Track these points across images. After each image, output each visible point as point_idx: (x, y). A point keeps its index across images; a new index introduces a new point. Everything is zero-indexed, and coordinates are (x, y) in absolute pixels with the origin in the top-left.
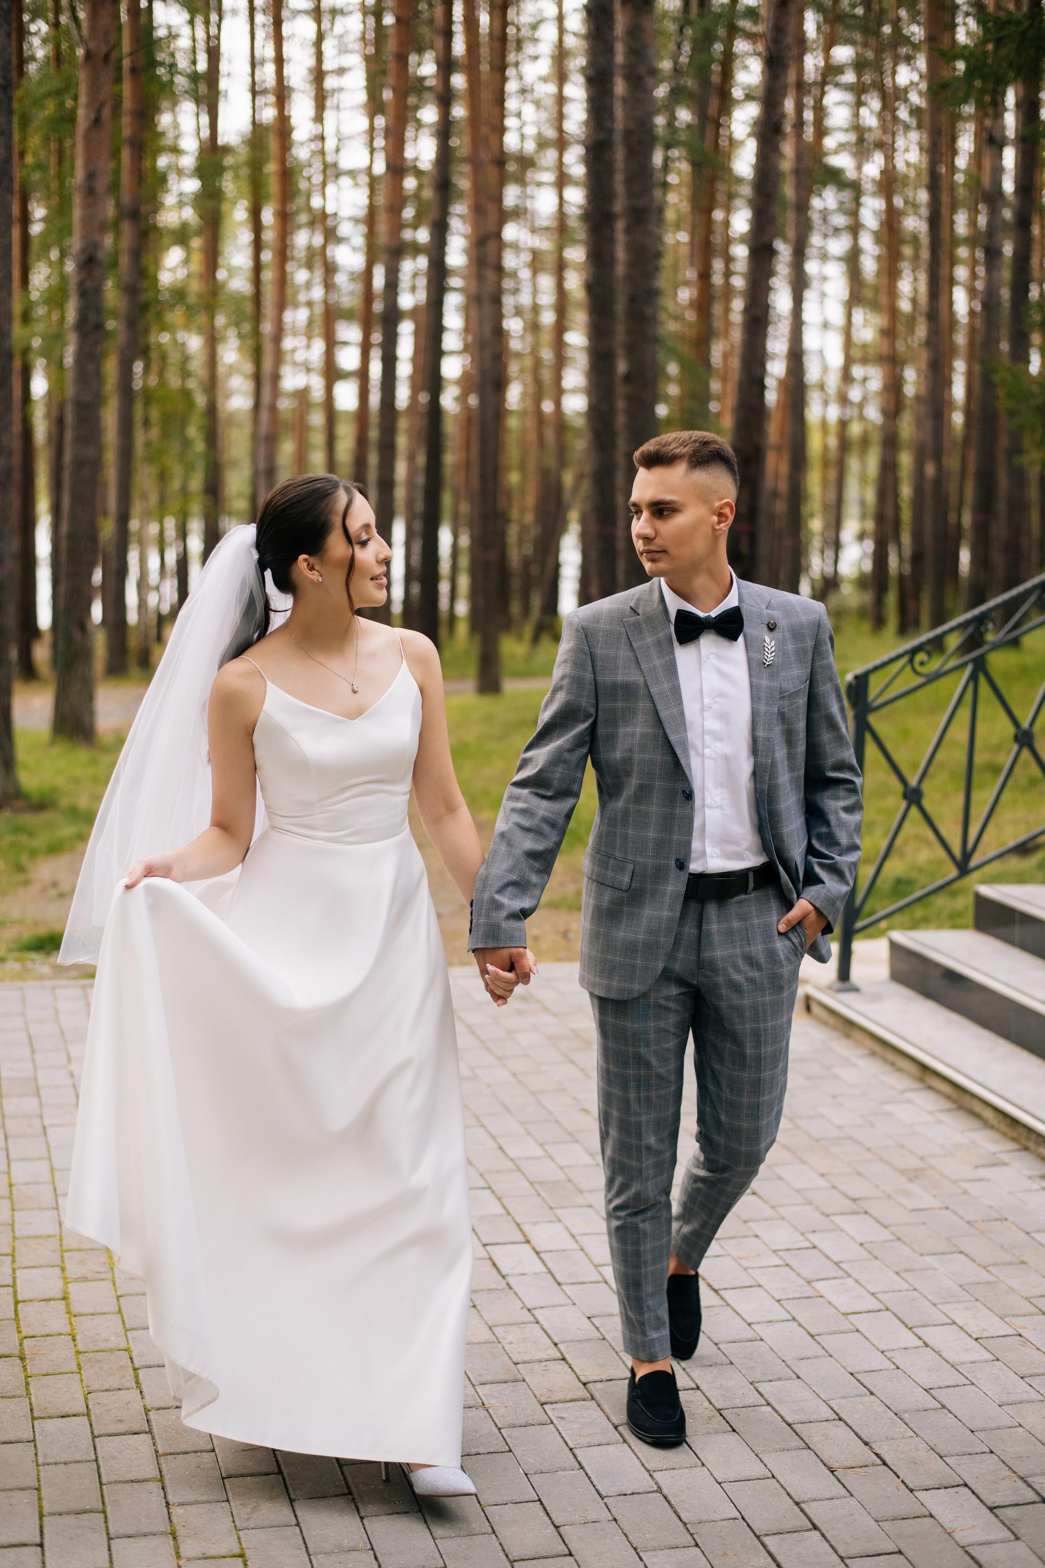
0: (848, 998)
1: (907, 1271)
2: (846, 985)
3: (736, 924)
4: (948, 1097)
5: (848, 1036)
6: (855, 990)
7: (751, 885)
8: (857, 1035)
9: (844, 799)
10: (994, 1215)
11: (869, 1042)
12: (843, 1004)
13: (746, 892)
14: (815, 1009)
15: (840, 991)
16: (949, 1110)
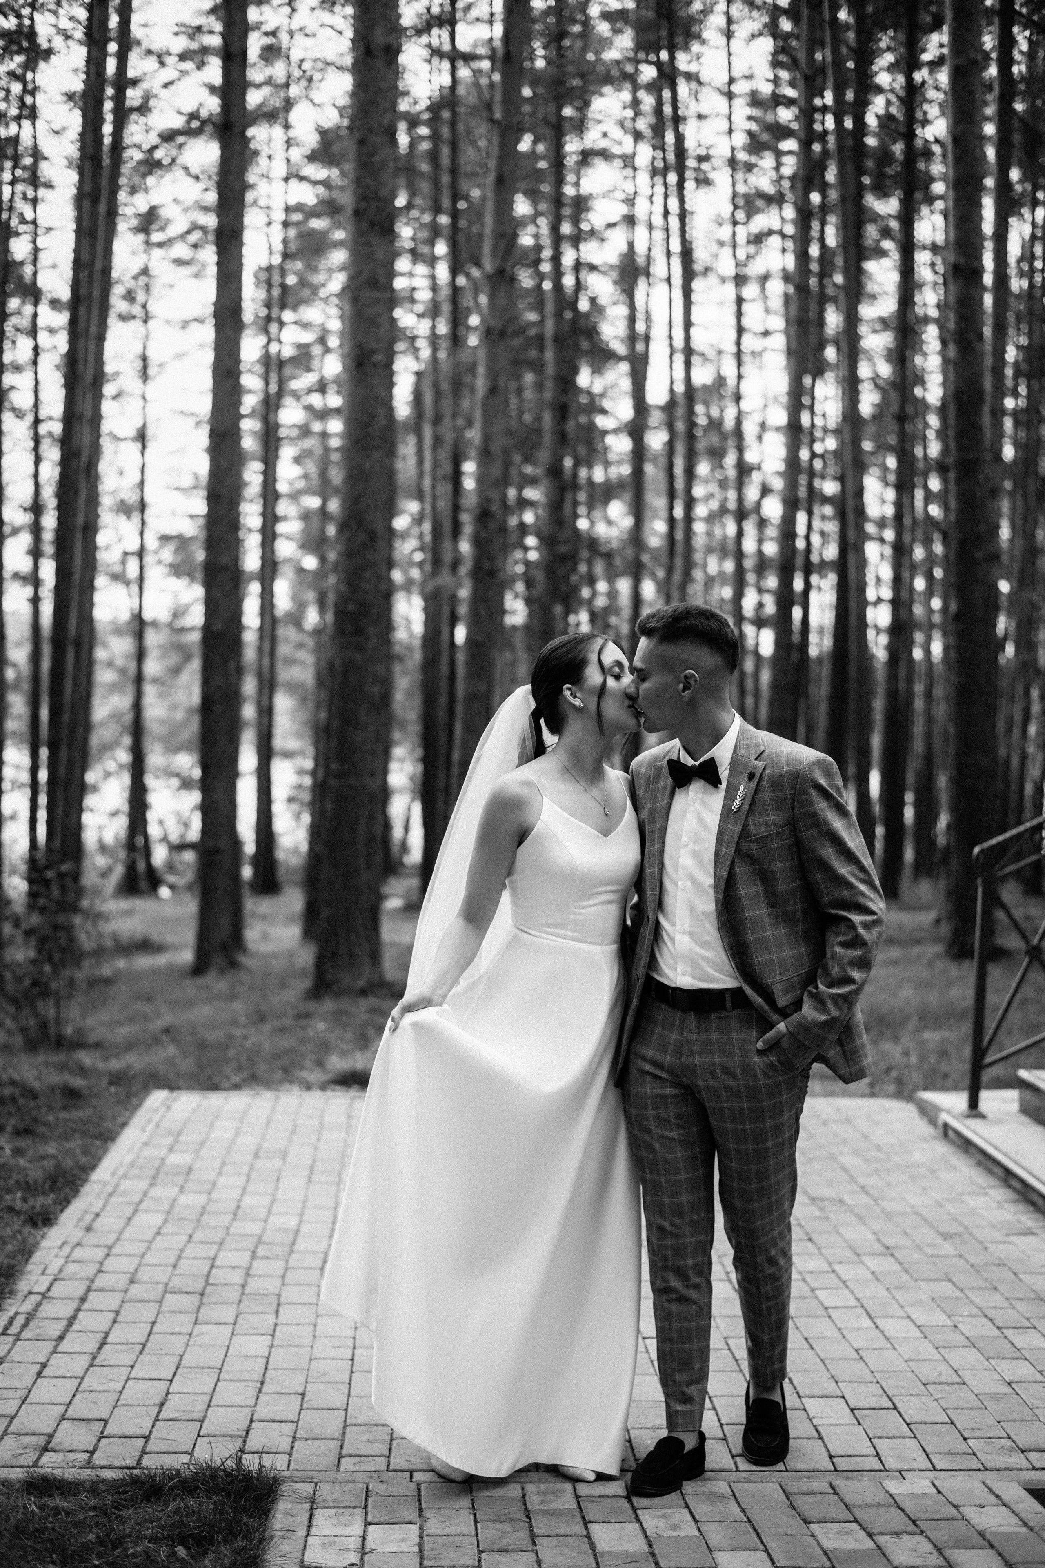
0: (974, 1123)
1: (897, 1288)
2: (975, 1112)
3: (715, 1036)
4: (1018, 1192)
5: (966, 1152)
6: (982, 1116)
7: (729, 1004)
8: (972, 1150)
9: (845, 934)
10: (998, 1262)
11: (979, 1157)
12: (971, 1129)
13: (724, 1008)
14: (951, 1134)
15: (968, 1116)
16: (1015, 1201)
